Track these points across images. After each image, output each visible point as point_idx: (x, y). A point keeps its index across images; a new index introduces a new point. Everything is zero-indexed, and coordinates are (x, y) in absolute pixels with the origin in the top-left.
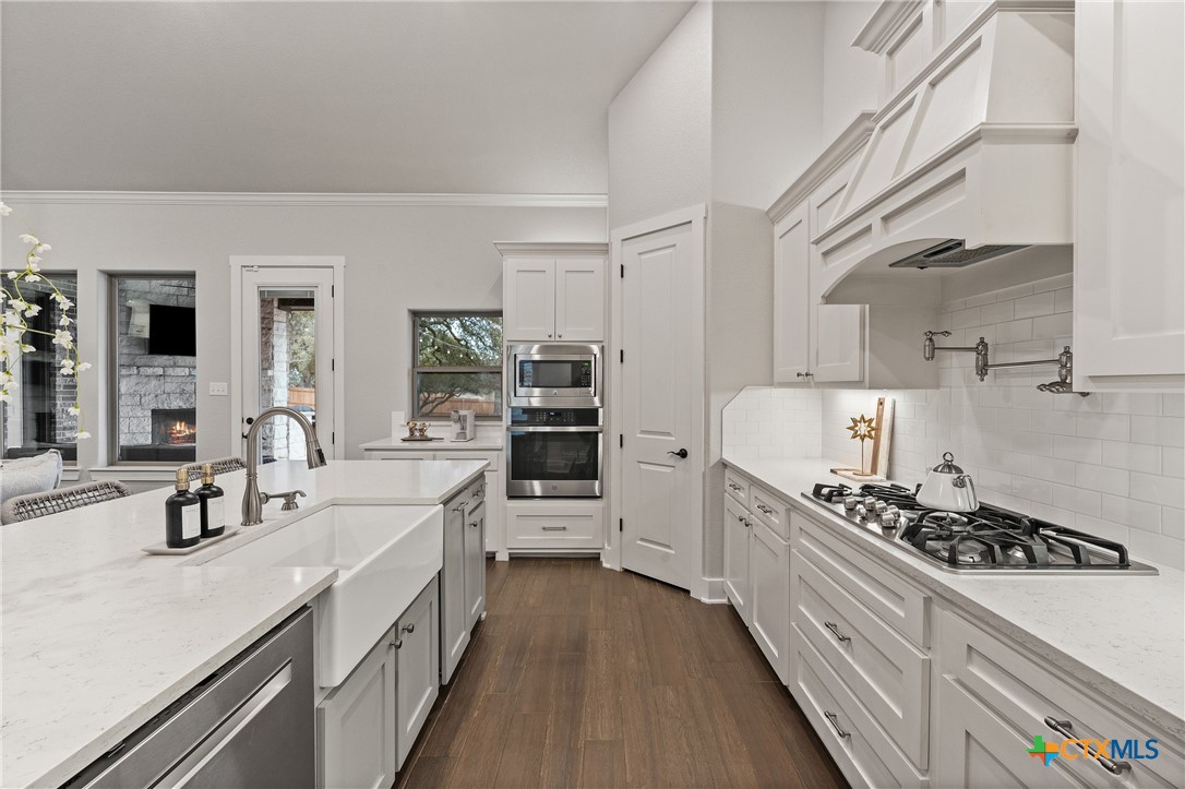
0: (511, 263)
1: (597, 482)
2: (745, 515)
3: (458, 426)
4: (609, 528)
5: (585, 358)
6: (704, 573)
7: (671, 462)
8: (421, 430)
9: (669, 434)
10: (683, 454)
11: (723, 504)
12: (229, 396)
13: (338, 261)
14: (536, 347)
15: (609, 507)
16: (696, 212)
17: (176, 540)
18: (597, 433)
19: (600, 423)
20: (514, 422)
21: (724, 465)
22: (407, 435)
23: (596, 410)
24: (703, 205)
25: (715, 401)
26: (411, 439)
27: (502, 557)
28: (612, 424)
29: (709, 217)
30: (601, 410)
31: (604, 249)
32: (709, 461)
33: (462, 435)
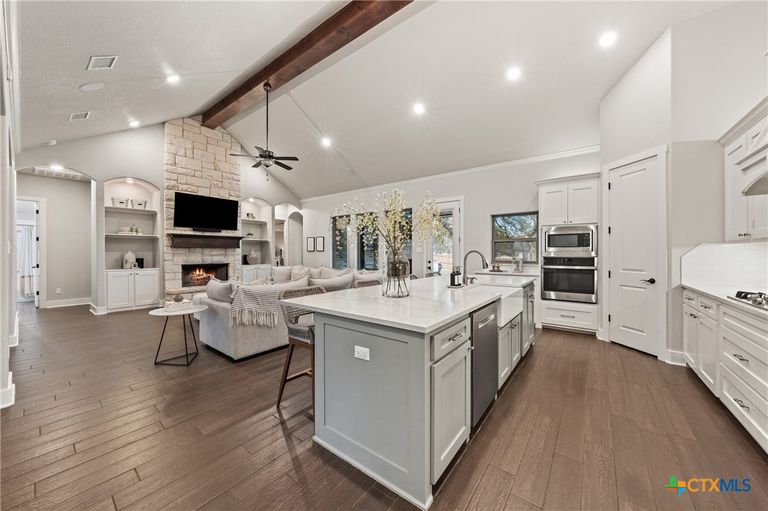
0: (543, 190)
1: (594, 295)
2: (695, 312)
3: (515, 265)
4: (602, 318)
5: (585, 232)
6: (668, 347)
7: (644, 286)
8: (498, 267)
9: (642, 271)
10: (652, 281)
11: (682, 310)
12: (423, 253)
13: (462, 198)
14: (553, 228)
15: (602, 309)
16: (661, 150)
17: (453, 283)
18: (593, 270)
19: (596, 265)
20: (545, 264)
21: (684, 288)
22: (491, 269)
23: (593, 259)
24: (666, 145)
25: (675, 253)
26: (493, 271)
27: (539, 326)
28: (603, 265)
29: (670, 151)
30: (596, 259)
31: (598, 176)
32: (671, 285)
33: (517, 269)
